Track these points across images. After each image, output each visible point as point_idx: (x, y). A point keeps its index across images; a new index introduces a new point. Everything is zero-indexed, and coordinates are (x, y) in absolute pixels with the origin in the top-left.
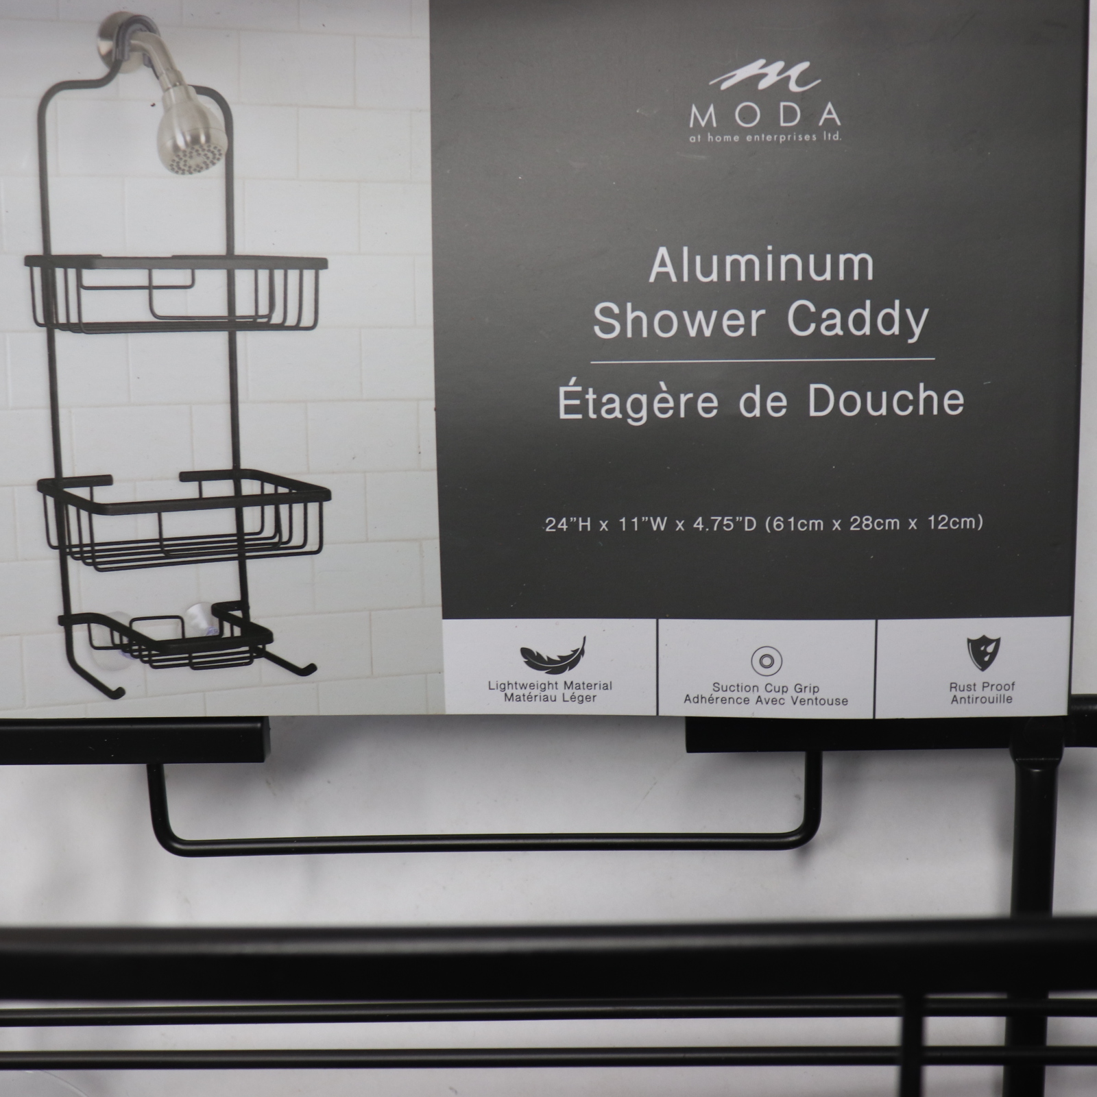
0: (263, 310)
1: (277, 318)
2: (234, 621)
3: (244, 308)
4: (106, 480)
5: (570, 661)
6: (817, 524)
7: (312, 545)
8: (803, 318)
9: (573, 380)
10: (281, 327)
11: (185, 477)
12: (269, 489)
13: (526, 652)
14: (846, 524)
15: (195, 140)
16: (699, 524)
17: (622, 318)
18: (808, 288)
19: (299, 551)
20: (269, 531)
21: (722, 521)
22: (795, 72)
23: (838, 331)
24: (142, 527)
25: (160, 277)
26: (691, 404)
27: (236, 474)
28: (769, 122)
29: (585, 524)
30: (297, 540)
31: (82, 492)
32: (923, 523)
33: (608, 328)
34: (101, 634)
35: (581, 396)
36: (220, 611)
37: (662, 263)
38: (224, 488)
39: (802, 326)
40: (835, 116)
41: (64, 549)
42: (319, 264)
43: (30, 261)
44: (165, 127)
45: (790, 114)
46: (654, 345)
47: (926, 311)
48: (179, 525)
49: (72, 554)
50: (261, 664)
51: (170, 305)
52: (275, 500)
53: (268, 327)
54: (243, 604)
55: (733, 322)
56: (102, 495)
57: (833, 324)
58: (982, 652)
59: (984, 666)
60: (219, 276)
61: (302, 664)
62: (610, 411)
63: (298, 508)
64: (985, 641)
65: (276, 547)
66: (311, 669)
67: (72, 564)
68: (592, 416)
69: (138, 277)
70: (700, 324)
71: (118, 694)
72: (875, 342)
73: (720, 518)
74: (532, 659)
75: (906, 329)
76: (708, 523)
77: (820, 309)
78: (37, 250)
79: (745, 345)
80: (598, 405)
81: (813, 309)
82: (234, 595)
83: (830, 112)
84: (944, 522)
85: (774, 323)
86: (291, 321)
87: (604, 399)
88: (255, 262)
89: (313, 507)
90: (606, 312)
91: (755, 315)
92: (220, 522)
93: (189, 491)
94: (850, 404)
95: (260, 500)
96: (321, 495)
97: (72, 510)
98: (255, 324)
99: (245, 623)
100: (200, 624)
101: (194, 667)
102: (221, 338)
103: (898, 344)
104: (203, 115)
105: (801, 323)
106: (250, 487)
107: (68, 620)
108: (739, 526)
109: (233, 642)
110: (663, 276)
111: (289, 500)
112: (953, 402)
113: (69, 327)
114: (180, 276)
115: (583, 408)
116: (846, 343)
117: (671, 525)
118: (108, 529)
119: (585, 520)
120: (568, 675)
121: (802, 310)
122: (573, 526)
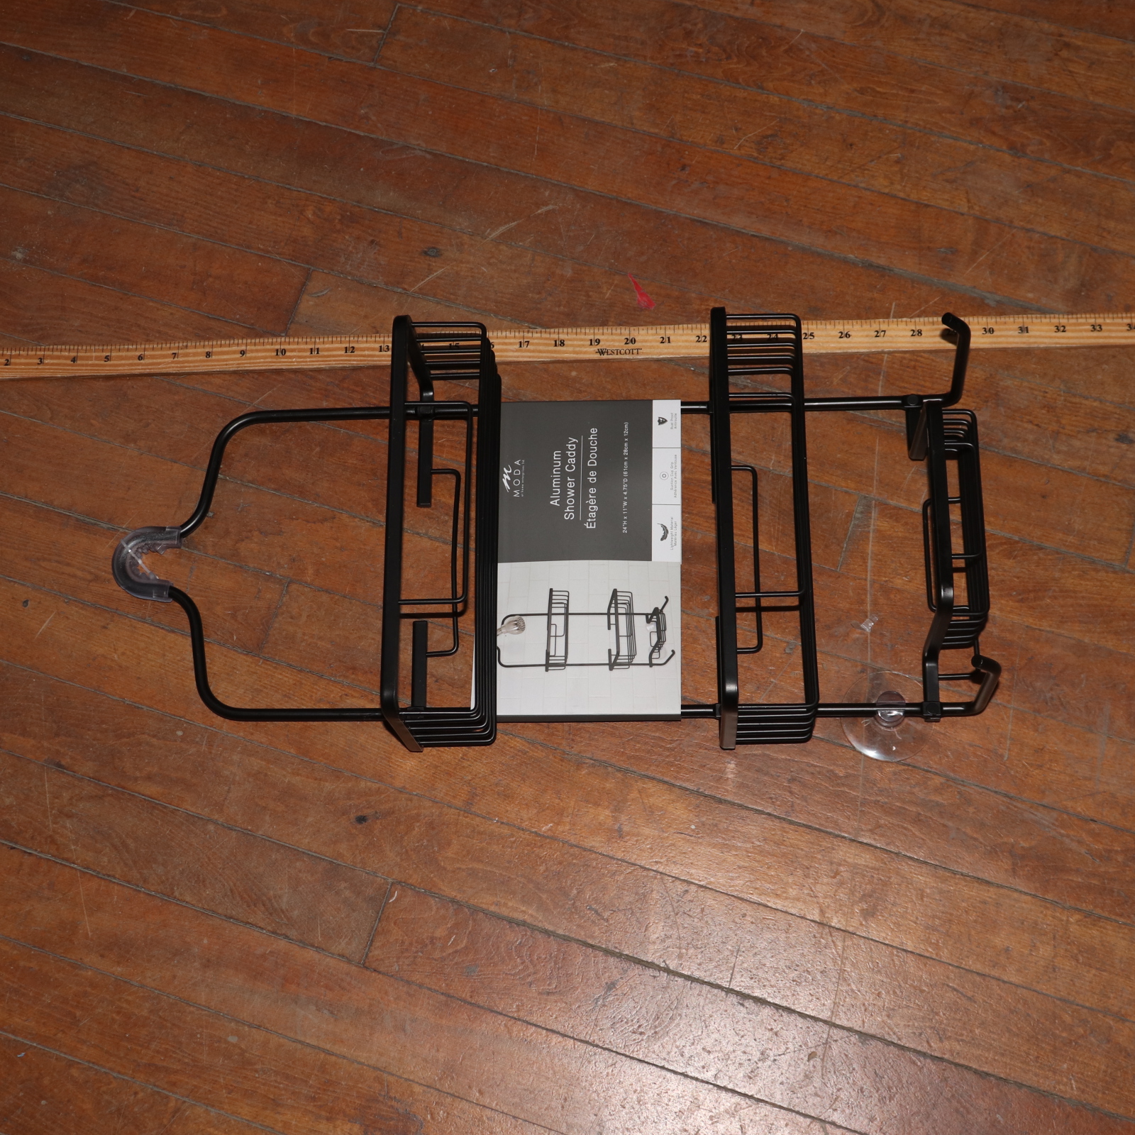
0: (563, 605)
1: (566, 602)
2: (652, 618)
3: (562, 611)
4: (610, 651)
5: (665, 528)
6: (625, 463)
7: (630, 595)
8: (570, 468)
9: (585, 525)
10: (568, 601)
11: (609, 628)
12: (613, 605)
13: (662, 539)
14: (626, 456)
15: (516, 624)
16: (625, 493)
17: (569, 513)
18: (562, 467)
19: (631, 598)
20: (625, 606)
21: (624, 487)
22: (506, 471)
23: (574, 459)
24: (624, 641)
25: (553, 633)
26: (592, 495)
27: (609, 614)
28: (519, 477)
29: (625, 523)
30: (628, 599)
31: (613, 658)
32: (626, 437)
33: (571, 516)
34: (655, 655)
35: (589, 523)
36: (649, 621)
37: (555, 503)
38: (613, 618)
40: (518, 461)
41: (630, 664)
42: (551, 590)
43: (547, 670)
44: (512, 633)
45: (517, 472)
46: (576, 505)
47: (569, 438)
48: (623, 631)
49: (631, 662)
50: (664, 611)
51: (561, 631)
52: (616, 604)
53: (568, 604)
54: (647, 615)
55: (571, 485)
56: (614, 652)
57: (572, 461)
58: (662, 421)
59: (666, 421)
60: (553, 617)
61: (665, 600)
62: (594, 515)
63: (619, 598)
64: (659, 421)
65: (630, 604)
66: (666, 597)
67: (635, 661)
68: (595, 520)
69: (552, 640)
70: (571, 493)
71: (673, 652)
72: (577, 450)
74: (664, 538)
75: (574, 443)
76: (625, 491)
78: (544, 668)
79: (577, 482)
80: (592, 518)
81: (568, 465)
82: (644, 617)
83: (517, 463)
84: (626, 432)
85: (571, 475)
86: (566, 598)
87: (590, 517)
88: (550, 607)
89: (619, 594)
90: (567, 516)
91: (569, 480)
92: (622, 619)
93: (613, 627)
94: (593, 456)
95: (616, 608)
96: (615, 592)
97: (618, 661)
98: (567, 608)
99: (652, 615)
100: (653, 627)
101: (665, 630)
102: (570, 617)
103: (578, 445)
104: (509, 622)
105: (571, 468)
106: (613, 611)
107: (651, 665)
108: (626, 483)
109: (658, 618)
110: (558, 502)
111: (616, 600)
112: (594, 431)
113: (566, 660)
114: (553, 628)
115: (593, 522)
116: (577, 457)
117: (625, 500)
118: (624, 651)
120: (669, 529)
121: (568, 468)
122: (625, 526)
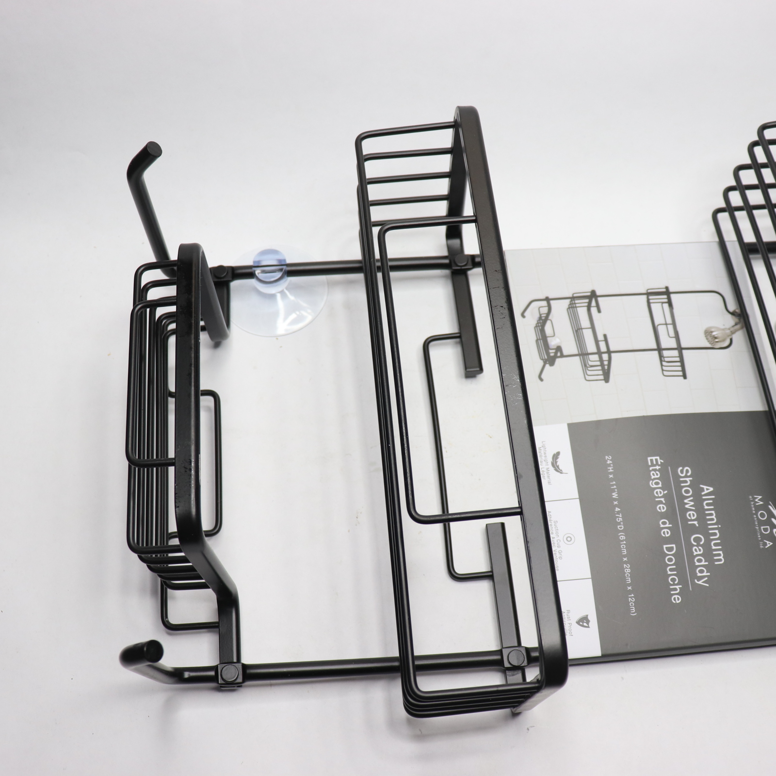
0: (666, 359)
1: (664, 363)
2: (556, 353)
3: (666, 353)
4: (599, 311)
5: (557, 469)
6: (625, 552)
7: (588, 378)
8: (697, 540)
9: (662, 461)
10: (662, 365)
11: (605, 336)
12: (606, 363)
13: (558, 453)
14: (626, 563)
15: (716, 338)
16: (617, 509)
17: (686, 476)
18: (708, 541)
19: (585, 373)
20: (591, 363)
21: (620, 517)
23: (695, 553)
24: (585, 322)
25: (671, 327)
26: (661, 502)
27: (609, 352)
28: (761, 523)
30: (589, 373)
31: (594, 303)
32: (630, 592)
33: (682, 472)
34: (545, 310)
35: (657, 464)
36: (559, 349)
37: (707, 489)
38: (603, 348)
39: (695, 540)
40: (768, 545)
41: (573, 298)
42: (685, 376)
43: (667, 288)
44: (718, 329)
45: (766, 530)
46: (679, 488)
47: (708, 585)
48: (588, 335)
49: (571, 301)
50: (541, 363)
51: (662, 330)
52: (602, 365)
53: (661, 361)
54: (562, 356)
55: (692, 515)
56: (594, 310)
57: (697, 551)
58: (583, 621)
59: (578, 623)
60: (675, 345)
61: (543, 376)
62: (653, 474)
63: (601, 372)
64: (588, 622)
65: (585, 366)
66: (541, 380)
67: (568, 301)
68: (651, 468)
69: (669, 321)
70: (689, 503)
71: (523, 315)
72: (693, 567)
73: (621, 516)
74: (556, 456)
75: (700, 578)
76: (618, 513)
77: (701, 546)
78: (671, 290)
79: (685, 520)
80: (655, 470)
81: (702, 543)
82: (565, 353)
83: (769, 544)
84: (632, 600)
85: (693, 530)
86: (664, 368)
87: (657, 472)
88: (681, 356)
89: (602, 377)
90: (687, 471)
91: (696, 523)
92: (591, 347)
93: (600, 337)
94: (670, 560)
95: (601, 360)
96: (607, 379)
97: (587, 301)
98: (661, 357)
99: (555, 357)
100: (553, 342)
101: (537, 341)
102: (654, 346)
103: (694, 576)
104: (724, 340)
105: (696, 540)
106: (605, 357)
107: (547, 299)
108: (619, 524)
109: (548, 354)
110: (703, 490)
111: (603, 369)
112: (677, 599)
113: (648, 300)
114: (672, 333)
115: (653, 465)
116: (691, 557)
117: (615, 500)
118: (582, 312)
119: (612, 469)
120: (552, 469)
121: (700, 539)
122: (609, 465)
